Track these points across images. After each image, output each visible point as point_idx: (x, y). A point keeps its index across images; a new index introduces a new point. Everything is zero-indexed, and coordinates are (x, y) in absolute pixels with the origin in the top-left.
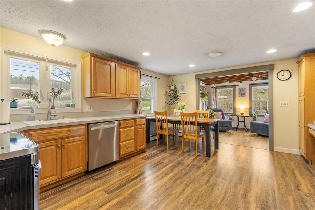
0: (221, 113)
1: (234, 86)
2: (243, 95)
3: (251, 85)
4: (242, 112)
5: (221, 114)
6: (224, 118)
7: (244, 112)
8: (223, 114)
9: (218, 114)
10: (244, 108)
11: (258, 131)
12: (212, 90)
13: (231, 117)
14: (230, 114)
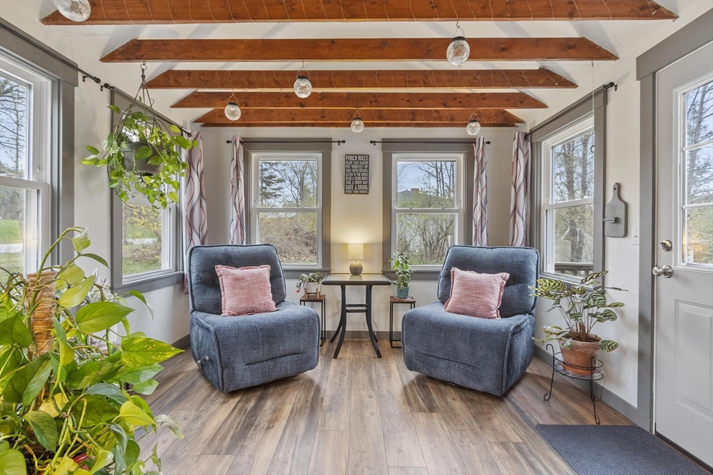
0: (264, 271)
1: (324, 145)
2: (360, 187)
3: (389, 145)
4: (356, 263)
5: (267, 276)
6: (279, 297)
7: (366, 259)
8: (275, 276)
9: (253, 275)
10: (365, 244)
11: (442, 364)
12: (230, 154)
13: (314, 288)
14: (307, 272)
